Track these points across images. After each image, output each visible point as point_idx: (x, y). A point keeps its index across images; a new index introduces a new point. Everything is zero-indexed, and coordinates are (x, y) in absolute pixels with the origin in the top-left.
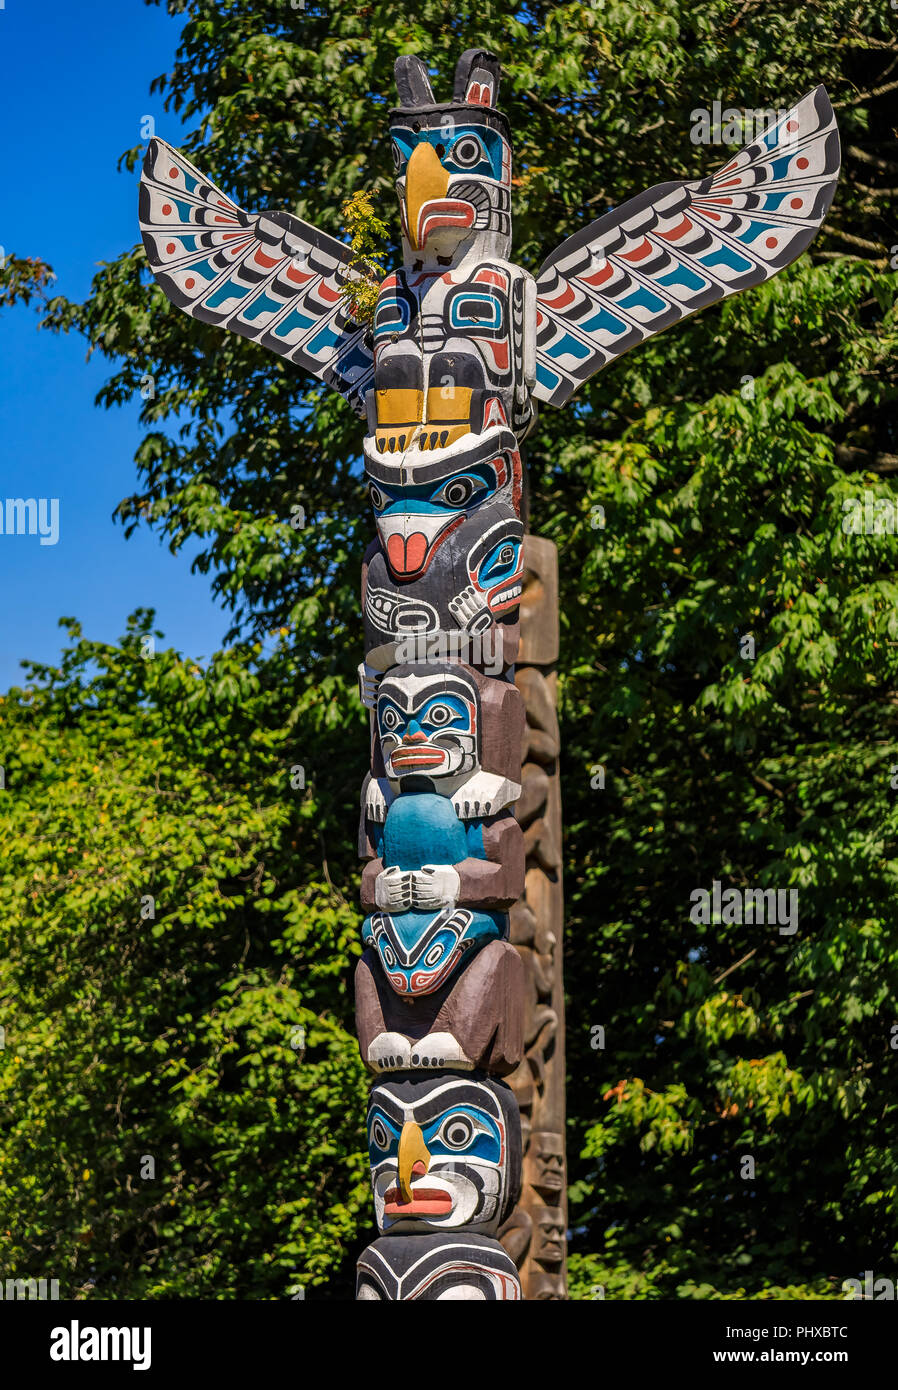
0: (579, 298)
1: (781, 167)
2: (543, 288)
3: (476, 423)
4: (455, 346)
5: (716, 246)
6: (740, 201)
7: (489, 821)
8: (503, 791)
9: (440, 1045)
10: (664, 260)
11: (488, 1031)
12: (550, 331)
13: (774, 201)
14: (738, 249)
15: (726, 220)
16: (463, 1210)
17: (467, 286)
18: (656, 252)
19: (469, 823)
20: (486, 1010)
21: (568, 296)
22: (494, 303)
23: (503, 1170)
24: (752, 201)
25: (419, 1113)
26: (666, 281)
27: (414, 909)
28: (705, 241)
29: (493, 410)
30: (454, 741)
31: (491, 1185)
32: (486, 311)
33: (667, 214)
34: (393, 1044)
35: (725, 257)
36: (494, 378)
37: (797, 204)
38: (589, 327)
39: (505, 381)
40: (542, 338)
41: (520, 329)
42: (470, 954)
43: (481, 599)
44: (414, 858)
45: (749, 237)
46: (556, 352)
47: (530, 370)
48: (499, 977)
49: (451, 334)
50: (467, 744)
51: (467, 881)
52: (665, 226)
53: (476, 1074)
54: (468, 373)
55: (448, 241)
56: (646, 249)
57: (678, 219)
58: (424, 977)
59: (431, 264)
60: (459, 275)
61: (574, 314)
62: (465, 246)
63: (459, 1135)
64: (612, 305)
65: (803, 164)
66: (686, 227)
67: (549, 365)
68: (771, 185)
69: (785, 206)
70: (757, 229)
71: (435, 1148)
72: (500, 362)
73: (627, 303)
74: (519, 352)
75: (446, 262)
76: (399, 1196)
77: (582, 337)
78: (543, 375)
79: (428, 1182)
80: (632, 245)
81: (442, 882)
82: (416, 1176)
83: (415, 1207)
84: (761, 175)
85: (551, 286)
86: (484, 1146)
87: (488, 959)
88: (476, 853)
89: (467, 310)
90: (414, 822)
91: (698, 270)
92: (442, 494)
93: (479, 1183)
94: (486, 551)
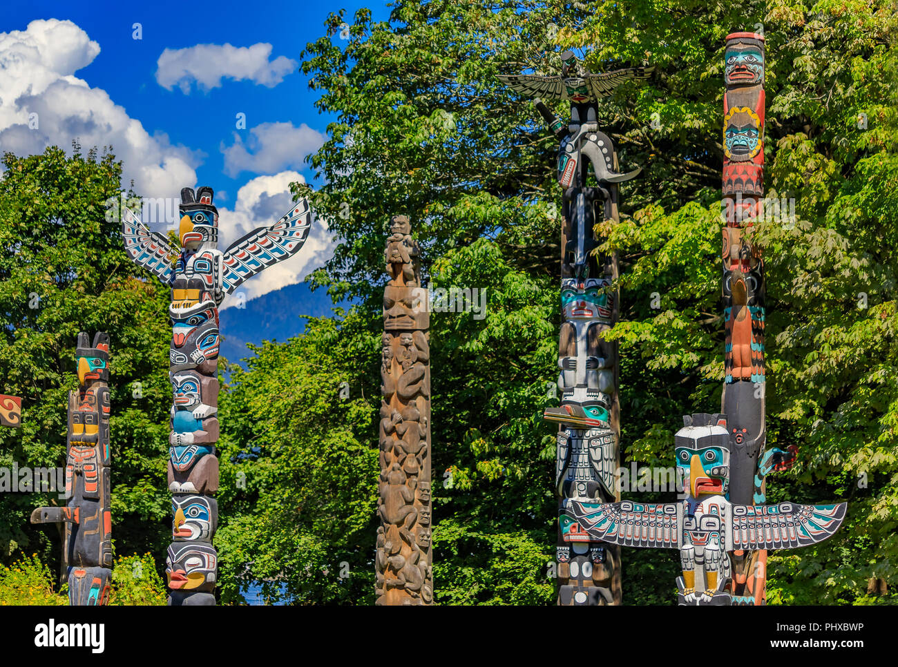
0: (235, 262)
1: (293, 223)
2: (225, 258)
3: (200, 300)
4: (196, 276)
5: (275, 247)
6: (282, 233)
7: (204, 419)
8: (209, 410)
9: (188, 486)
10: (260, 251)
11: (203, 483)
12: (227, 271)
13: (291, 233)
14: (281, 248)
15: (278, 239)
16: (196, 534)
17: (200, 258)
18: (258, 248)
19: (198, 420)
20: (202, 476)
21: (233, 261)
22: (207, 263)
23: (210, 523)
24: (285, 233)
25: (182, 506)
26: (260, 257)
27: (181, 445)
28: (272, 245)
29: (206, 296)
30: (192, 395)
31: (205, 527)
32: (205, 266)
33: (261, 237)
34: (175, 485)
35: (277, 250)
36: (208, 286)
37: (298, 234)
38: (238, 270)
39: (212, 287)
40: (225, 274)
41: (217, 271)
42: (198, 459)
43: (201, 353)
44: (180, 430)
45: (284, 244)
46: (228, 278)
47: (220, 283)
48: (208, 465)
49: (195, 273)
50: (196, 396)
51: (196, 437)
52: (260, 240)
53: (201, 494)
54: (199, 285)
55: (195, 244)
56: (255, 247)
57: (264, 238)
58: (182, 466)
59: (191, 251)
60: (198, 255)
61: (234, 266)
62: (200, 246)
63: (194, 513)
64: (245, 264)
65: (300, 222)
66: (266, 241)
67: (227, 282)
68: (291, 228)
69: (294, 235)
70: (286, 242)
71: (187, 516)
72: (210, 281)
73: (249, 263)
74: (217, 278)
75: (196, 251)
76: (176, 531)
77: (236, 273)
78: (225, 284)
79: (185, 526)
80: (251, 246)
81: (188, 437)
82: (180, 525)
83: (180, 534)
84: (288, 225)
85: (228, 258)
86: (203, 516)
87: (204, 460)
88: (200, 429)
89: (200, 265)
90: (180, 420)
91: (269, 254)
92: (189, 322)
93: (201, 527)
94: (203, 338)
